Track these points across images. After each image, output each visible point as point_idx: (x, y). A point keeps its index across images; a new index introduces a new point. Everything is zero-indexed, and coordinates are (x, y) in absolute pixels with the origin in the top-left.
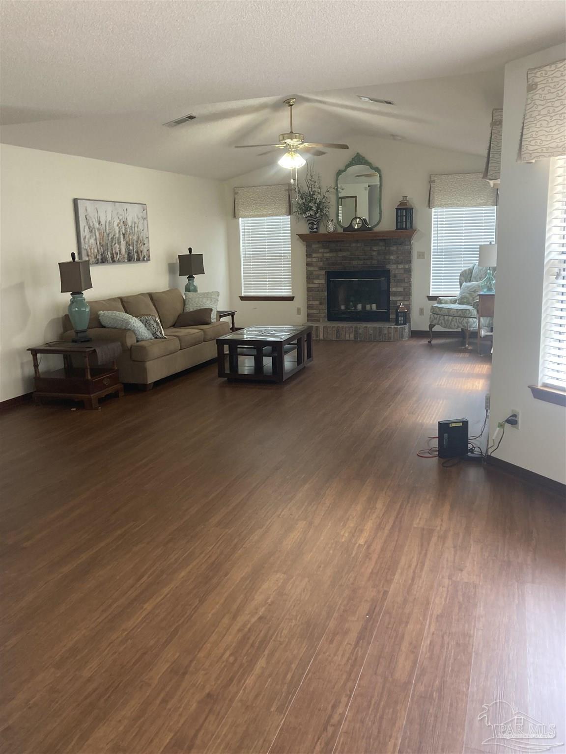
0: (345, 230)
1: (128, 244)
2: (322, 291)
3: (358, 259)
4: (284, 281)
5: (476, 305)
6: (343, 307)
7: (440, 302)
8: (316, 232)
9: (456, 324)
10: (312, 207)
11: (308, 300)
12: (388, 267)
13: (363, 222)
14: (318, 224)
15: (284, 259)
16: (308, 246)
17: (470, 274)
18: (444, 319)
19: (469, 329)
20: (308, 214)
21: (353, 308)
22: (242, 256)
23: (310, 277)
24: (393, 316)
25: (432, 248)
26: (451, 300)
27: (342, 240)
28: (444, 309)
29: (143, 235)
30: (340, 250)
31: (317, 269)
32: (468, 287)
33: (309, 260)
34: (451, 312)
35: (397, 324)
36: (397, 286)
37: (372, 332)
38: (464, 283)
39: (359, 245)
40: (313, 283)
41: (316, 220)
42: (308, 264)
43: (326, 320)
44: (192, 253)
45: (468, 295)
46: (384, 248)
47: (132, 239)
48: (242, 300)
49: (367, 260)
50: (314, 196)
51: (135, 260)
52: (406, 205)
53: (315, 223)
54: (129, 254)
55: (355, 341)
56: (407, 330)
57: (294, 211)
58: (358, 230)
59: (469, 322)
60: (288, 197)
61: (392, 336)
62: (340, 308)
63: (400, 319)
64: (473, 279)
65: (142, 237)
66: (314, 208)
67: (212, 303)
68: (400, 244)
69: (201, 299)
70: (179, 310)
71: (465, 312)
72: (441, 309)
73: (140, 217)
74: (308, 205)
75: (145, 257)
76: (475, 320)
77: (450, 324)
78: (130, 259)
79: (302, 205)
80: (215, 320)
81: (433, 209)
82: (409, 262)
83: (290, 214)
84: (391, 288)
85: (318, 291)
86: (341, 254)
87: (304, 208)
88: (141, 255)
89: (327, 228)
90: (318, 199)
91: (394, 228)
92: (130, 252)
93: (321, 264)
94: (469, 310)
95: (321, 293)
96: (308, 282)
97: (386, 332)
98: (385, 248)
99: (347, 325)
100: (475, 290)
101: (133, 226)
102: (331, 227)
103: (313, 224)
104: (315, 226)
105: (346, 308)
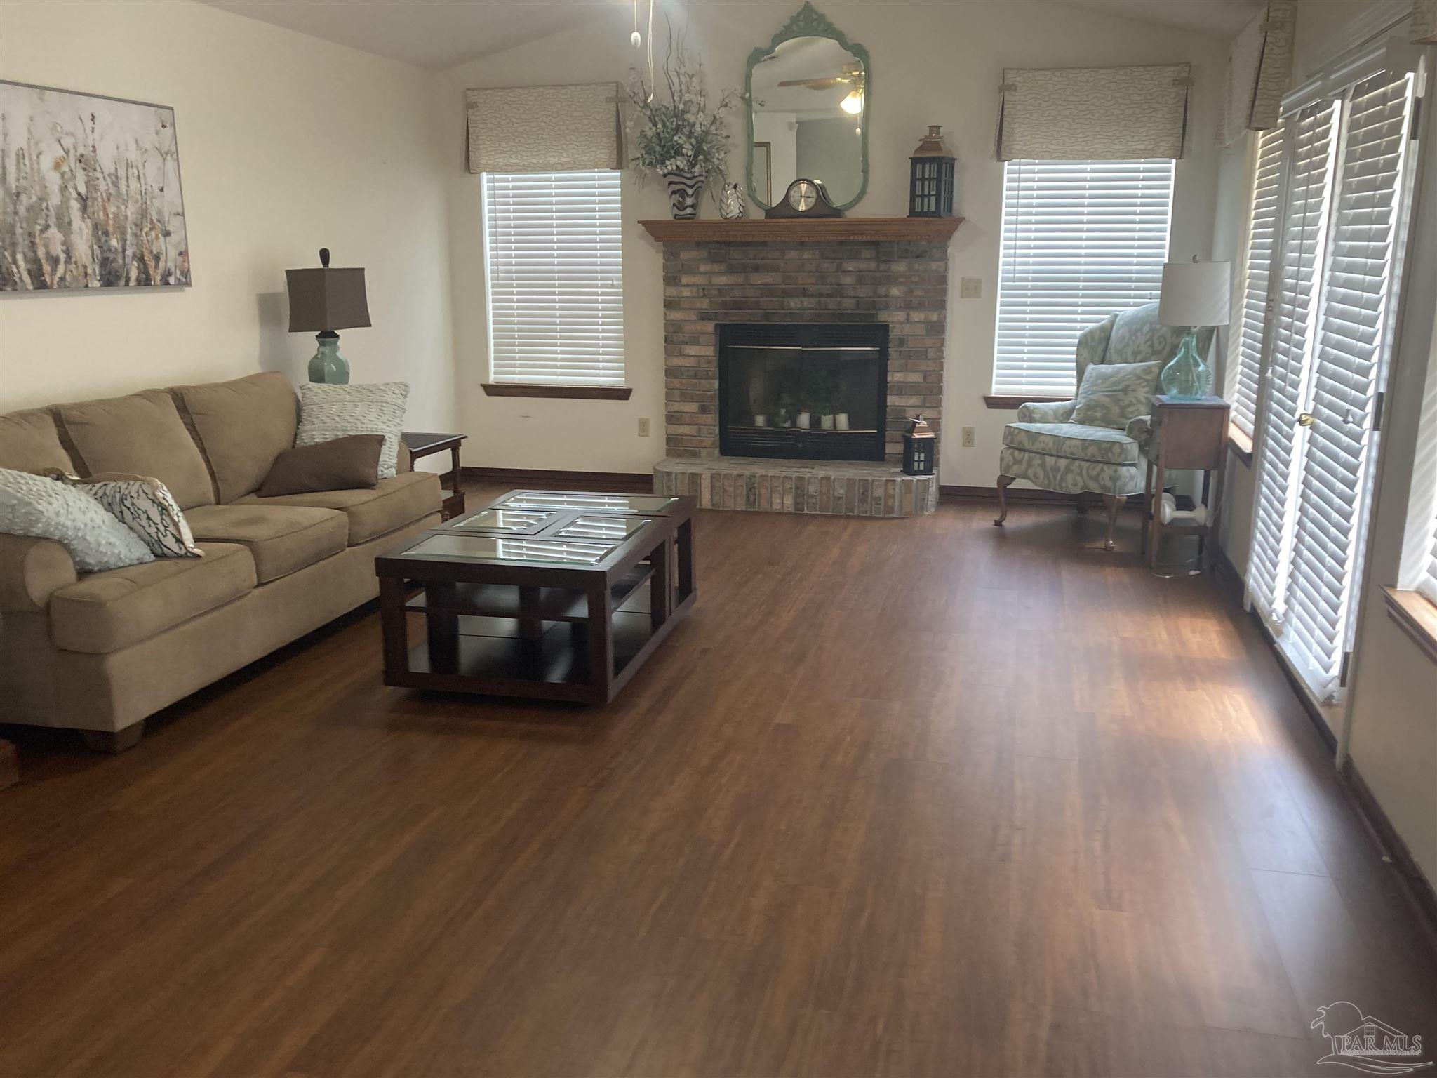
0: (771, 213)
1: (100, 232)
2: (707, 377)
3: (804, 293)
4: (604, 346)
5: (1135, 430)
6: (760, 420)
7: (1028, 417)
8: (692, 216)
9: (1079, 479)
10: (681, 147)
11: (669, 399)
12: (883, 317)
13: (817, 191)
14: (696, 195)
15: (603, 286)
16: (670, 254)
17: (1104, 343)
18: (1043, 465)
19: (1117, 496)
20: (670, 165)
21: (787, 425)
22: (488, 276)
23: (673, 339)
24: (894, 448)
25: (1001, 268)
26: (1055, 411)
27: (763, 239)
28: (1042, 438)
29: (163, 205)
30: (757, 269)
31: (692, 316)
32: (1105, 377)
33: (673, 291)
34: (1064, 448)
35: (908, 469)
36: (905, 369)
37: (842, 491)
38: (1091, 367)
39: (806, 255)
40: (681, 354)
41: (690, 183)
42: (669, 304)
43: (717, 452)
44: (331, 266)
45: (1106, 401)
46: (873, 265)
47: (116, 216)
48: (488, 395)
49: (829, 296)
50: (687, 116)
51: (132, 283)
52: (939, 149)
53: (690, 191)
54: (105, 262)
55: (798, 517)
56: (933, 490)
57: (630, 157)
58: (804, 215)
59: (1118, 478)
60: (613, 119)
61: (897, 503)
62: (753, 422)
63: (916, 458)
64: (1112, 354)
65: (159, 212)
66: (688, 150)
67: (384, 419)
68: (918, 257)
69: (349, 406)
70: (280, 440)
71: (1110, 450)
72: (1035, 436)
73: (147, 146)
74: (672, 140)
75: (169, 274)
76: (1133, 470)
77: (1062, 479)
78: (112, 278)
79: (655, 140)
80: (394, 471)
81: (1006, 163)
82: (941, 305)
83: (619, 165)
84: (889, 374)
85: (696, 376)
86: (758, 279)
87: (659, 150)
88: (157, 266)
89: (721, 208)
90: (698, 126)
91: (904, 212)
92: (112, 256)
93: (704, 304)
94: (1121, 444)
95: (703, 381)
96: (668, 353)
97: (879, 492)
98: (878, 266)
99: (771, 472)
100: (1127, 386)
101: (121, 173)
102: (733, 207)
103: (683, 193)
104: (689, 201)
105: (769, 421)
